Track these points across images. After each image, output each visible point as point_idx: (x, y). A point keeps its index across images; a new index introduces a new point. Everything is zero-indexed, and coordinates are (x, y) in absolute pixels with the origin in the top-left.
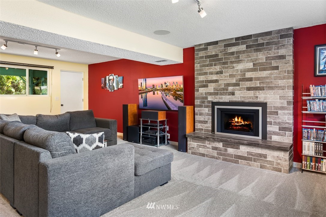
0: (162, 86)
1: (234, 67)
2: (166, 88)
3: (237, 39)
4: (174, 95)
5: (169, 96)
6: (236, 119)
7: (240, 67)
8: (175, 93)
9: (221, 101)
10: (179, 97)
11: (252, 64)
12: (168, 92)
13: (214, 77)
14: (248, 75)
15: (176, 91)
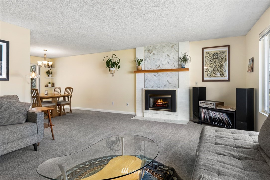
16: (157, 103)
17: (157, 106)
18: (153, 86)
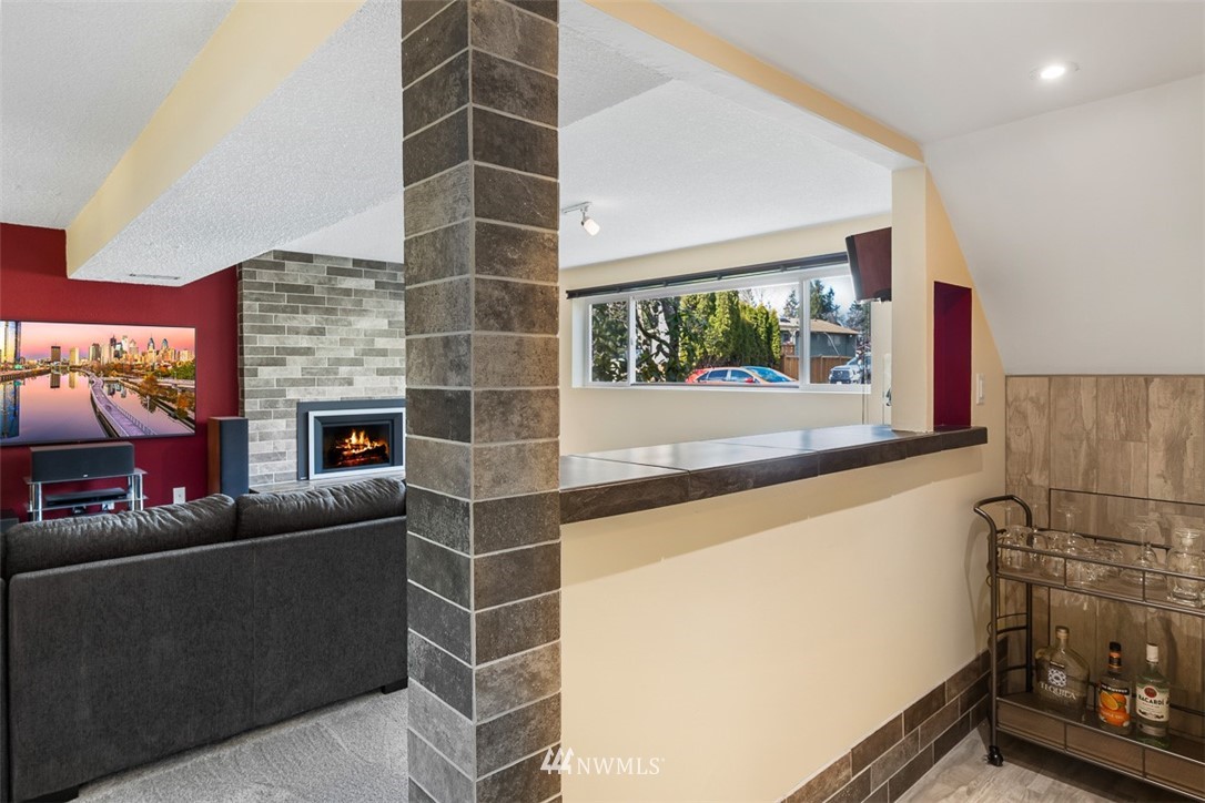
0: (98, 354)
1: (350, 324)
2: (116, 361)
3: (357, 262)
4: (144, 391)
5: (123, 396)
6: (354, 439)
7: (364, 324)
8: (152, 381)
9: (322, 399)
10: (164, 398)
11: (386, 321)
12: (119, 379)
13: (304, 342)
14: (380, 343)
15: (156, 374)
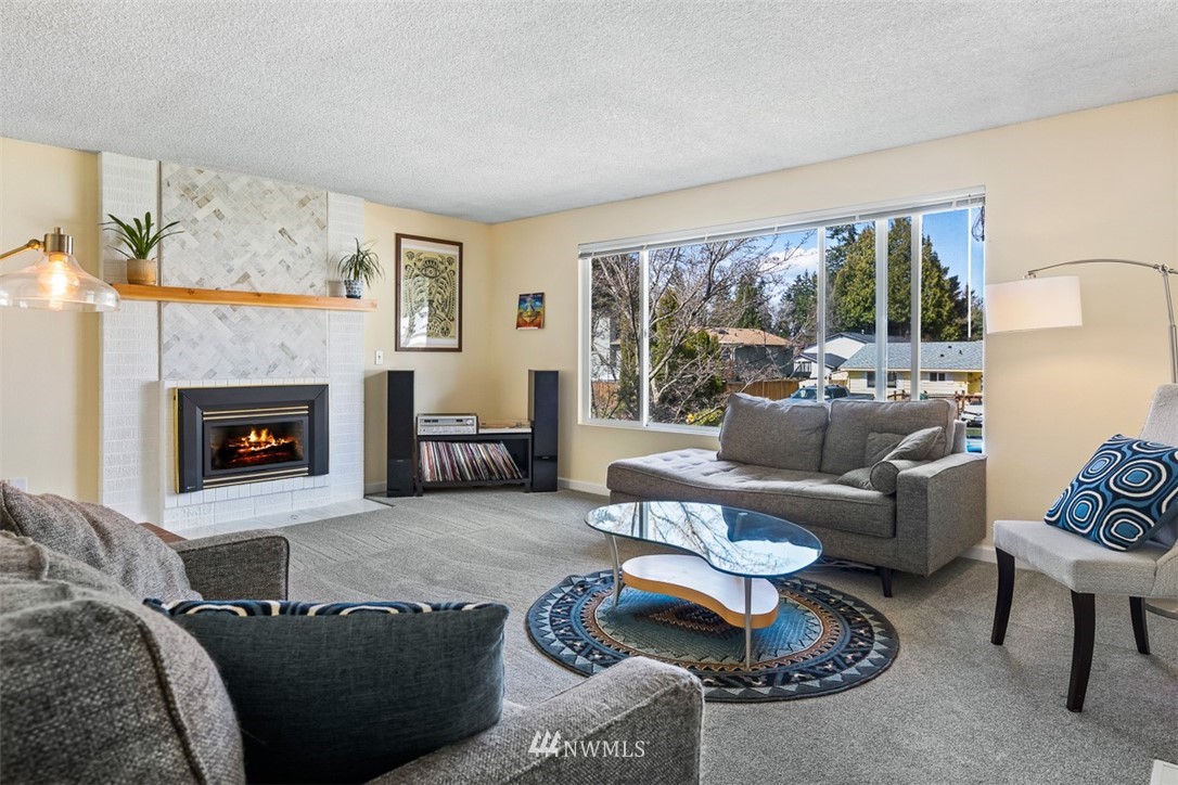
16: (245, 447)
17: (245, 464)
18: (211, 370)
